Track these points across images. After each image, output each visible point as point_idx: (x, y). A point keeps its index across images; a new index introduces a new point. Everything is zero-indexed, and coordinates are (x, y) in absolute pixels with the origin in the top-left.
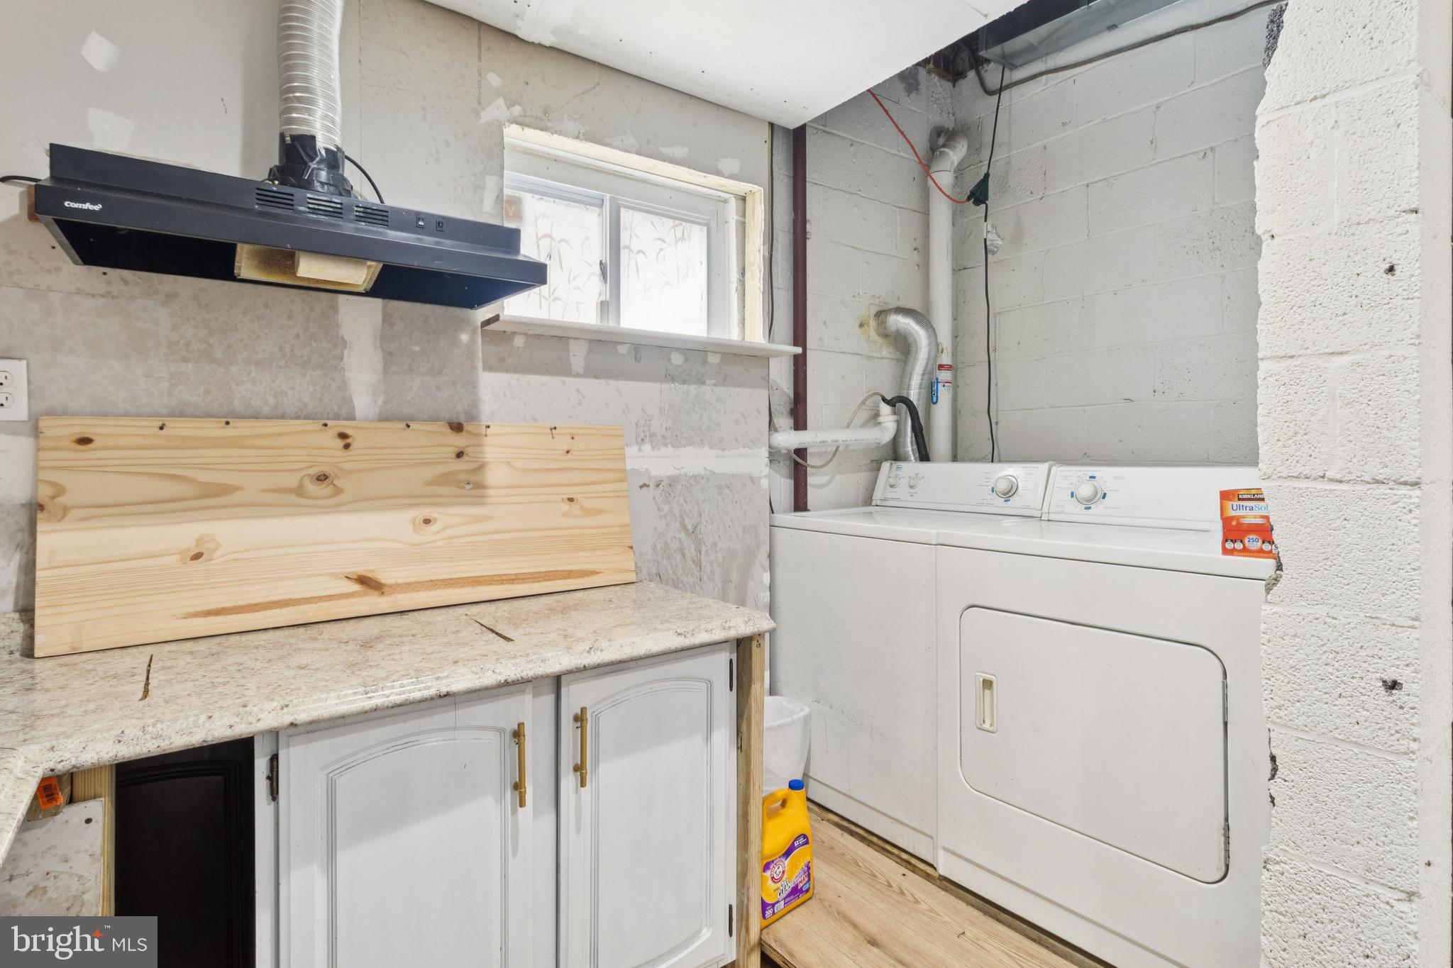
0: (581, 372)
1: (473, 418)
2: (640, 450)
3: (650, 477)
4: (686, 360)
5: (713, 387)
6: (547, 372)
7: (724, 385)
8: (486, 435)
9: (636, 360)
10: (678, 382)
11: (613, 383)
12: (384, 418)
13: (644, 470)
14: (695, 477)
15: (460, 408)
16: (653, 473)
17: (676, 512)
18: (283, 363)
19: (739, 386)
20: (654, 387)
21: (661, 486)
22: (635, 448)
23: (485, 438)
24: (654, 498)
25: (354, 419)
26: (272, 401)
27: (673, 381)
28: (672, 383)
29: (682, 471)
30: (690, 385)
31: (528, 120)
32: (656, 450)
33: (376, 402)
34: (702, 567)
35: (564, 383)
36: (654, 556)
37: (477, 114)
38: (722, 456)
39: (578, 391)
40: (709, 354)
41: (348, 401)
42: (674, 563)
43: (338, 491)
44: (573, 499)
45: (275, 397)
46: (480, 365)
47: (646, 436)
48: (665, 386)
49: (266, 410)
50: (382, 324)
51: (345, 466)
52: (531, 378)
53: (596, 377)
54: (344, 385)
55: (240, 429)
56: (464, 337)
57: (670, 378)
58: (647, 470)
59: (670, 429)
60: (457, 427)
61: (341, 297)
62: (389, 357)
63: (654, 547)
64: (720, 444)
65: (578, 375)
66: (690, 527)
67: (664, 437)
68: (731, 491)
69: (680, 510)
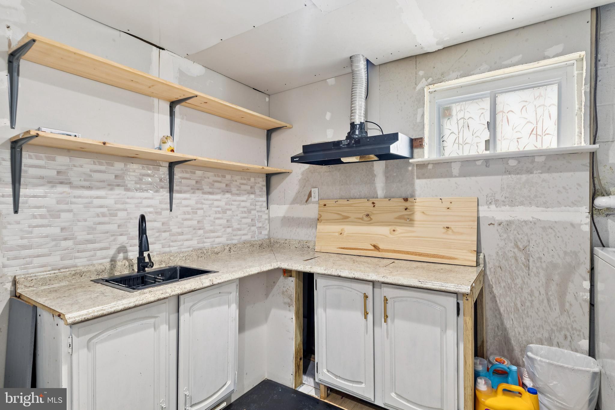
0: (457, 175)
1: (413, 196)
2: (488, 208)
3: (494, 220)
4: (519, 162)
5: (539, 174)
6: (442, 177)
7: (548, 172)
8: (416, 202)
9: (486, 166)
10: (513, 174)
11: (474, 178)
12: (385, 198)
13: (492, 217)
14: (525, 222)
15: (408, 193)
16: (497, 219)
17: (512, 237)
18: (361, 183)
19: (561, 172)
20: (499, 178)
21: (502, 225)
22: (486, 207)
23: (415, 203)
24: (497, 230)
25: (378, 198)
26: (359, 194)
27: (510, 174)
28: (510, 175)
29: (516, 218)
30: (522, 175)
31: (434, 82)
32: (498, 208)
33: (383, 192)
34: (530, 268)
35: (449, 180)
36: (497, 258)
37: (415, 88)
38: (547, 211)
39: (456, 183)
40: (536, 158)
41: (376, 193)
42: (510, 263)
43: (371, 219)
44: (449, 227)
45: (359, 193)
46: (415, 177)
47: (493, 201)
48: (505, 177)
49: (357, 197)
50: (385, 168)
51: (374, 212)
52: (435, 180)
53: (465, 176)
54: (375, 188)
55: (351, 201)
56: (410, 168)
57: (508, 172)
58: (493, 217)
59: (507, 198)
60: (406, 200)
61: (374, 162)
62: (387, 178)
63: (497, 253)
64: (546, 205)
65: (456, 177)
66: (521, 247)
67: (503, 201)
68: (554, 231)
69: (515, 238)
